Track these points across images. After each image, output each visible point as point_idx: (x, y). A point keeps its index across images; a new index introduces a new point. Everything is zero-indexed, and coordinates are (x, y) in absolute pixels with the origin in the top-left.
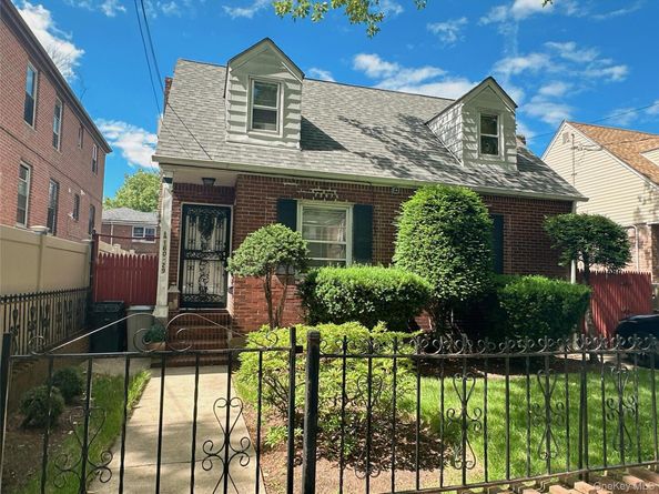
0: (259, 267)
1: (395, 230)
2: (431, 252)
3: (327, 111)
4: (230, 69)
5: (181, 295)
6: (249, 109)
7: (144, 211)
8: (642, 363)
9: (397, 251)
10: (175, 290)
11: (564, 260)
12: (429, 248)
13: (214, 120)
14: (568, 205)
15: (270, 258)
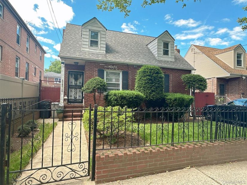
0: (91, 90)
1: (135, 79)
2: (145, 86)
3: (115, 41)
4: (83, 27)
5: (68, 99)
6: (89, 40)
7: (58, 73)
8: (209, 119)
9: (135, 86)
10: (66, 98)
11: (187, 88)
12: (144, 85)
13: (78, 44)
14: (189, 71)
15: (95, 87)
